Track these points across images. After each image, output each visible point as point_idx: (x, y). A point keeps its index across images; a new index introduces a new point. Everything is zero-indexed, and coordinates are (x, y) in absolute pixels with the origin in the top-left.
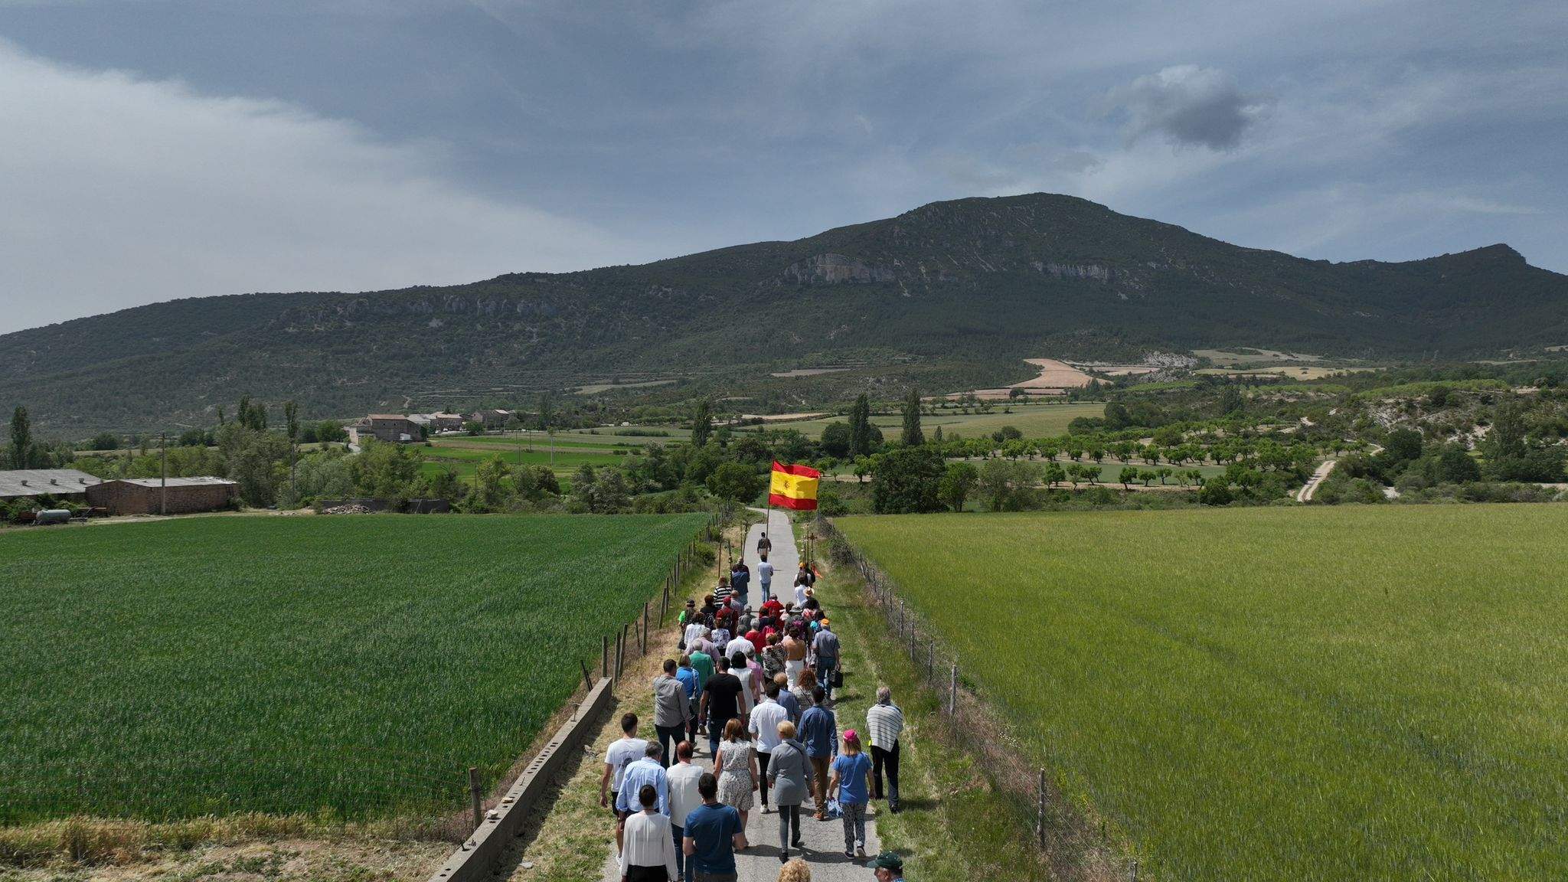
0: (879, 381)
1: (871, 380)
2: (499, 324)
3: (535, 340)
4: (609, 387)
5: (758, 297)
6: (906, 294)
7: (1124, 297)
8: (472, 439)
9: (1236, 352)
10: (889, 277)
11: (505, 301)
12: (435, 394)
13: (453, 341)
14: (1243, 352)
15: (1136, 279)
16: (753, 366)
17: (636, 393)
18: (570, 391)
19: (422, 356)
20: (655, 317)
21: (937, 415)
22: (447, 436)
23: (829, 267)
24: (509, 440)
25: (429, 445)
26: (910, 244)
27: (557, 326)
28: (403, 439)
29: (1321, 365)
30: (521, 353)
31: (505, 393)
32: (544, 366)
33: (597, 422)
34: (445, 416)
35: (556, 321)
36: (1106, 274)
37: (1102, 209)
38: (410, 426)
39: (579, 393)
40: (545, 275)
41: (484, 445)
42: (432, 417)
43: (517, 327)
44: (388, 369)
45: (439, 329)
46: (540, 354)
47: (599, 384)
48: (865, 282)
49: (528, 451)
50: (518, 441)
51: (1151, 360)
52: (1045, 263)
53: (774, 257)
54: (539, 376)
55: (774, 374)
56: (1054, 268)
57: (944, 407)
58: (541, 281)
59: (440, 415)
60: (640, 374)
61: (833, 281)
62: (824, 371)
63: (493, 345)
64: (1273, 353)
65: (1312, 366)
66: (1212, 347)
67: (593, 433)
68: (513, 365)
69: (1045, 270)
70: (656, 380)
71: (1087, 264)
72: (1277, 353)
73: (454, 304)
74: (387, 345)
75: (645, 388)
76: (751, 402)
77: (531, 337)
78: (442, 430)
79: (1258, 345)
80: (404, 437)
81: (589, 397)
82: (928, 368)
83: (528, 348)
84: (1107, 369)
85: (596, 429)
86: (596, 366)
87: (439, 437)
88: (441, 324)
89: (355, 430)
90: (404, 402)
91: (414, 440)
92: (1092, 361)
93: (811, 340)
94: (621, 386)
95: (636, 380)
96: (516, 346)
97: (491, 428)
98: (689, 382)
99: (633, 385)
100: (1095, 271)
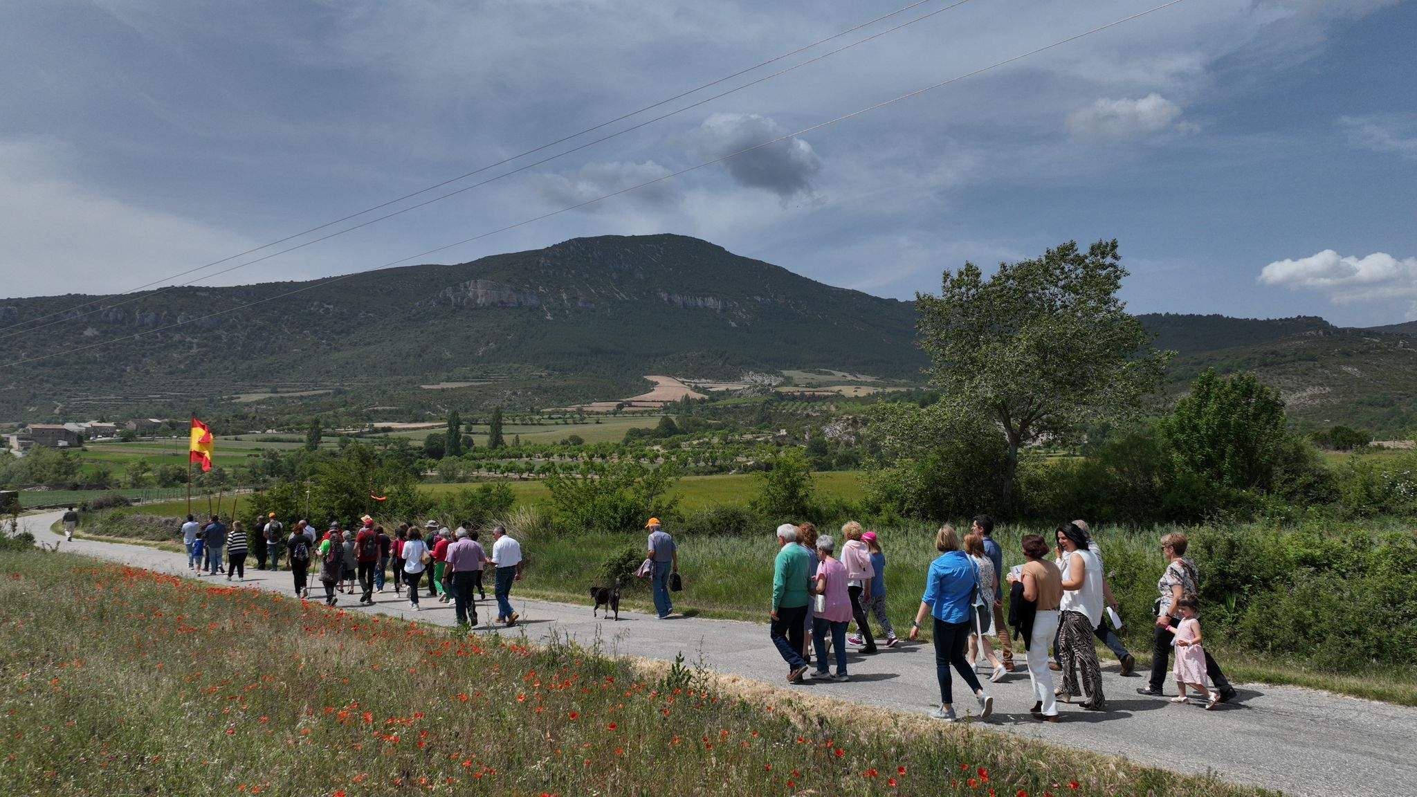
0: (515, 393)
1: (508, 392)
2: (158, 334)
3: (194, 351)
4: (267, 395)
5: (414, 316)
6: (549, 317)
7: (733, 324)
8: (125, 445)
9: (815, 372)
10: (533, 301)
11: (166, 312)
12: (88, 400)
13: (109, 349)
14: (820, 373)
15: (744, 310)
16: (405, 379)
17: (293, 402)
18: (228, 399)
19: (76, 363)
20: (316, 331)
21: (542, 424)
22: (101, 442)
23: (480, 292)
24: (160, 446)
25: (85, 450)
26: (554, 274)
27: (218, 338)
28: (60, 444)
29: (873, 385)
30: (180, 362)
31: (162, 400)
32: (203, 375)
33: (245, 430)
34: (99, 424)
35: (217, 332)
36: (719, 305)
37: (720, 249)
38: (67, 434)
39: (237, 401)
40: (207, 289)
41: (136, 449)
42: (88, 425)
43: (177, 337)
44: (37, 376)
45: (95, 338)
46: (199, 363)
47: (257, 393)
48: (511, 305)
49: (174, 455)
50: (165, 447)
51: (747, 379)
52: (670, 294)
53: (432, 280)
54: (198, 384)
55: (423, 386)
56: (677, 299)
57: (550, 418)
58: (203, 294)
59: (95, 423)
60: (299, 384)
61: (484, 304)
62: (468, 384)
63: (152, 354)
64: (843, 374)
65: (864, 385)
66: (798, 368)
67: (236, 439)
68: (171, 373)
69: (670, 300)
70: (314, 390)
71: (704, 296)
72: (846, 374)
73: (111, 314)
74: (37, 351)
75: (302, 396)
76: (397, 411)
77: (191, 348)
78: (96, 437)
79: (833, 368)
80: (61, 443)
81: (247, 405)
82: (559, 383)
83: (186, 358)
84: (711, 385)
85: (239, 436)
86: (255, 376)
87: (94, 442)
88: (96, 333)
89: (15, 437)
90: (55, 408)
91: (71, 445)
92: (699, 379)
93: (462, 355)
94: (278, 395)
95: (292, 390)
96: (175, 355)
97: (143, 435)
98: (345, 392)
99: (291, 394)
100: (711, 302)
